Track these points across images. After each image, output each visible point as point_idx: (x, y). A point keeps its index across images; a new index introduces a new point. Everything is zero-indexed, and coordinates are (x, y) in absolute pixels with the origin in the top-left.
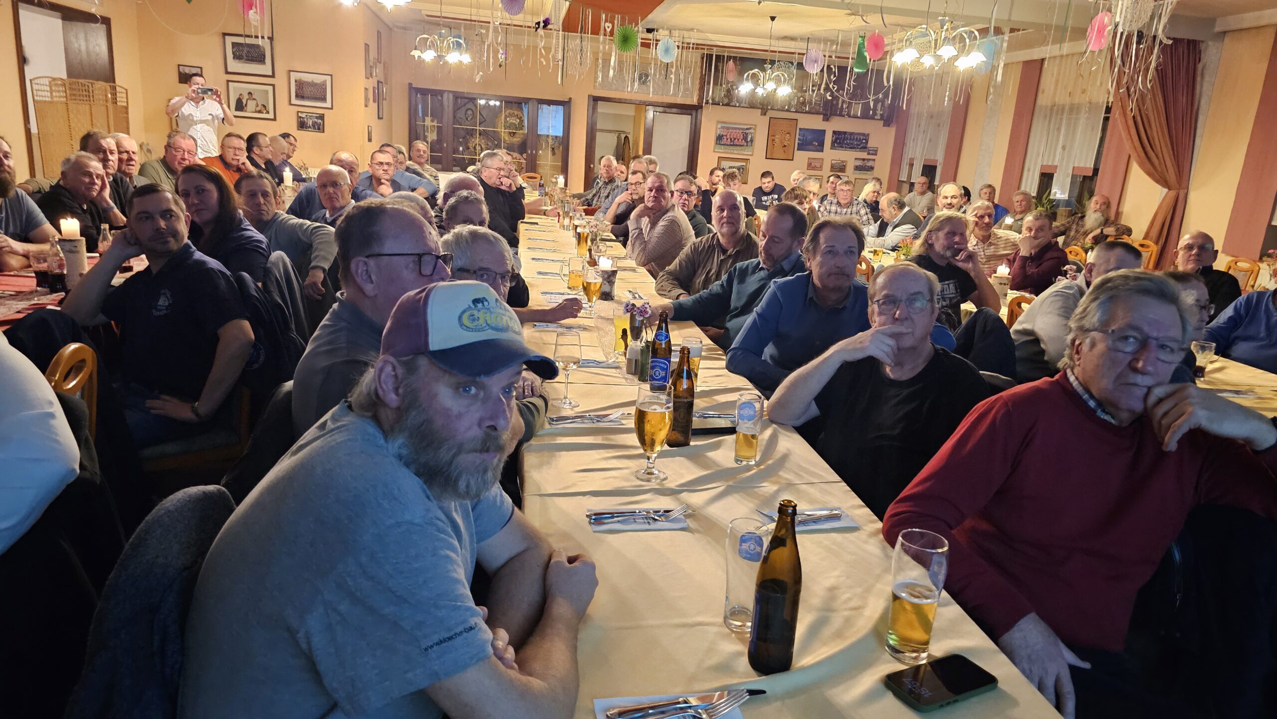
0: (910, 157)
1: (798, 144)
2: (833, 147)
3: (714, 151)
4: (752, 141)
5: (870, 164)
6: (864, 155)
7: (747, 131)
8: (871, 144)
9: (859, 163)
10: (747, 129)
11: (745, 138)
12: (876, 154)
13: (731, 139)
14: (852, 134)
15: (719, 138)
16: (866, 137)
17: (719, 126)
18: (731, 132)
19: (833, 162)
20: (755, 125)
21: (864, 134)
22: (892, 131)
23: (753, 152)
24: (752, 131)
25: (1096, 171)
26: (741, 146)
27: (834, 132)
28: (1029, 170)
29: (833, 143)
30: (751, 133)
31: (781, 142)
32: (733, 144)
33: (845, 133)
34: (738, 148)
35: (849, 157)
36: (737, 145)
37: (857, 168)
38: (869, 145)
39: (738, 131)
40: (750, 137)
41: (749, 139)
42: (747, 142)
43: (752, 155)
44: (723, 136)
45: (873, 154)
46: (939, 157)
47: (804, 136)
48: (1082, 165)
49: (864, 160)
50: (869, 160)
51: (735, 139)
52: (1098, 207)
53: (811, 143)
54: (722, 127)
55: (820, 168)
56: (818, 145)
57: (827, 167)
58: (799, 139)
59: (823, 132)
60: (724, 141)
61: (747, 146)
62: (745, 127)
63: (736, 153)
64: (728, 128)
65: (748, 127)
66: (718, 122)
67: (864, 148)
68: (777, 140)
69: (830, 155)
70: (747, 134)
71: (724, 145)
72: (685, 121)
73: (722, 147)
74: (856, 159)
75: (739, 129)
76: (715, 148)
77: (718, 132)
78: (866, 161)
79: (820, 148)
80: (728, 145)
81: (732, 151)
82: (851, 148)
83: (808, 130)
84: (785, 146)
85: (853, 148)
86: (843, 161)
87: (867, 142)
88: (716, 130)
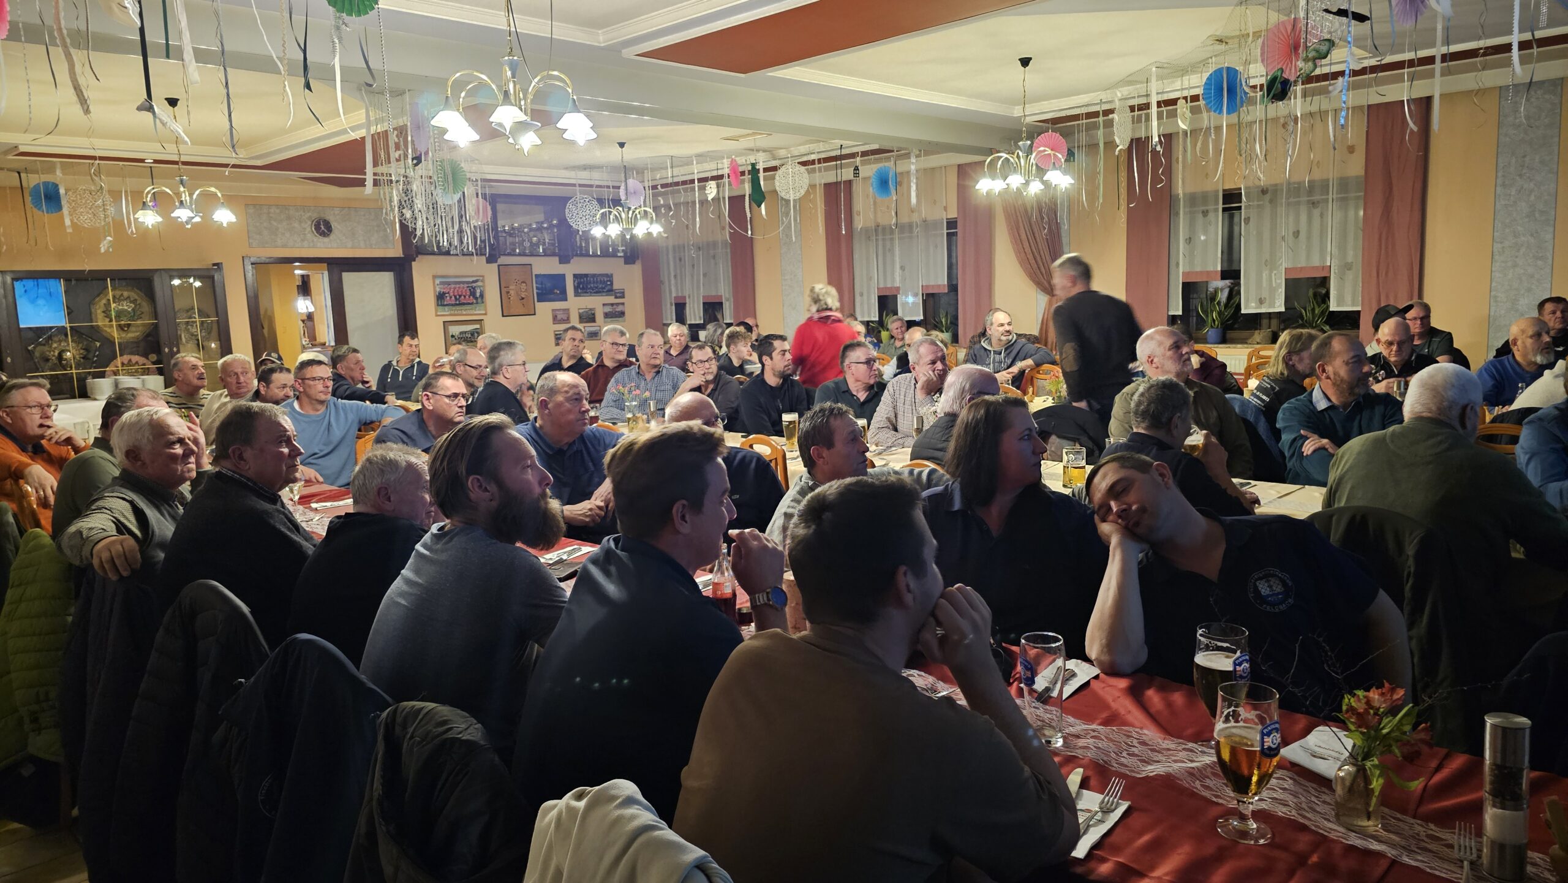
0: (674, 295)
1: (537, 293)
2: (577, 294)
3: (437, 315)
4: (482, 296)
5: (620, 308)
6: (611, 299)
7: (474, 285)
8: (616, 286)
9: (608, 309)
10: (474, 282)
11: (473, 294)
12: (623, 297)
13: (455, 297)
14: (594, 276)
15: (440, 298)
16: (610, 277)
17: (438, 281)
18: (455, 288)
19: (581, 311)
20: (483, 276)
21: (607, 275)
22: (638, 268)
23: (486, 310)
24: (479, 284)
25: (953, 288)
26: (469, 304)
27: (575, 276)
28: (862, 295)
29: (576, 288)
30: (479, 287)
31: (518, 294)
32: (459, 302)
33: (586, 276)
34: (465, 307)
35: (596, 303)
36: (464, 304)
37: (607, 315)
38: (615, 287)
39: (462, 285)
40: (478, 291)
41: (478, 295)
42: (476, 298)
43: (486, 314)
44: (444, 293)
45: (620, 297)
46: (724, 290)
47: (542, 284)
48: (932, 283)
49: (612, 305)
50: (617, 304)
51: (460, 296)
53: (551, 292)
54: (442, 283)
56: (561, 293)
58: (537, 288)
59: (562, 277)
60: (447, 301)
61: (477, 303)
62: (471, 280)
63: (465, 314)
64: (449, 284)
65: (474, 279)
66: (435, 277)
67: (610, 291)
68: (512, 292)
69: (575, 304)
70: (474, 289)
71: (447, 305)
72: (385, 280)
73: (446, 308)
74: (604, 305)
75: (463, 283)
76: (436, 311)
77: (438, 290)
78: (615, 306)
79: (563, 297)
80: (452, 305)
81: (460, 312)
82: (596, 292)
83: (544, 275)
84: (523, 299)
85: (598, 292)
86: (591, 309)
87: (612, 284)
88: (435, 288)
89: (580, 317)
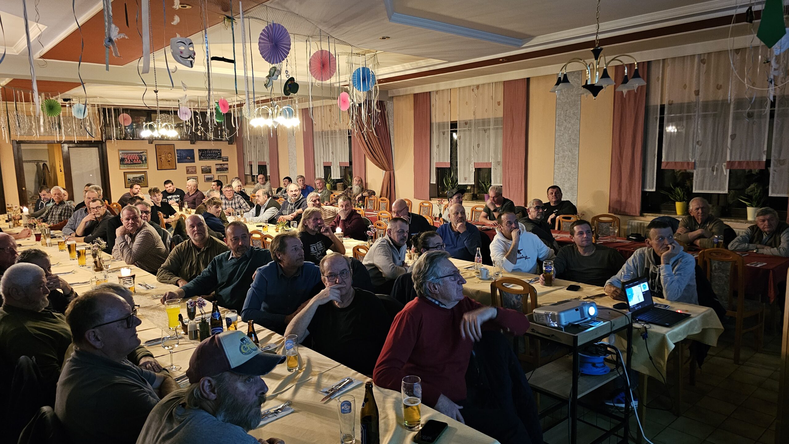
0: (248, 161)
1: (178, 159)
2: (200, 159)
3: (120, 169)
4: (146, 160)
5: (225, 166)
6: (221, 162)
7: (141, 154)
9: (218, 167)
10: (141, 153)
11: (141, 158)
12: (228, 161)
13: (131, 160)
14: (210, 150)
15: (122, 161)
16: (220, 151)
17: (121, 152)
18: (130, 156)
19: (202, 167)
20: (146, 150)
21: (218, 150)
22: (234, 146)
23: (148, 167)
24: (145, 154)
25: (351, 163)
26: (139, 163)
27: (199, 150)
28: (318, 165)
29: (200, 157)
30: (145, 155)
31: (166, 159)
32: (133, 163)
33: (206, 150)
34: (136, 165)
35: (212, 164)
36: (136, 164)
37: (218, 170)
38: (222, 156)
40: (144, 157)
41: (144, 159)
42: (143, 161)
43: (148, 169)
44: (124, 158)
45: (225, 161)
46: (266, 160)
47: (180, 154)
48: (343, 161)
49: (221, 164)
50: (224, 164)
51: (133, 160)
52: (357, 182)
53: (186, 158)
54: (122, 153)
55: (195, 172)
56: (191, 158)
57: (199, 171)
58: (178, 156)
59: (192, 151)
60: (126, 162)
61: (143, 163)
62: (140, 152)
63: (136, 169)
64: (127, 154)
65: (142, 151)
66: (119, 150)
67: (220, 158)
68: (163, 158)
69: (199, 164)
70: (141, 156)
71: (126, 164)
72: (94, 152)
73: (126, 166)
74: (216, 164)
75: (135, 153)
76: (120, 167)
77: (121, 156)
78: (222, 165)
79: (193, 160)
80: (129, 164)
81: (133, 168)
82: (212, 158)
83: (182, 150)
84: (169, 161)
85: (213, 158)
86: (208, 167)
87: (221, 154)
88: (119, 155)
89: (202, 170)
